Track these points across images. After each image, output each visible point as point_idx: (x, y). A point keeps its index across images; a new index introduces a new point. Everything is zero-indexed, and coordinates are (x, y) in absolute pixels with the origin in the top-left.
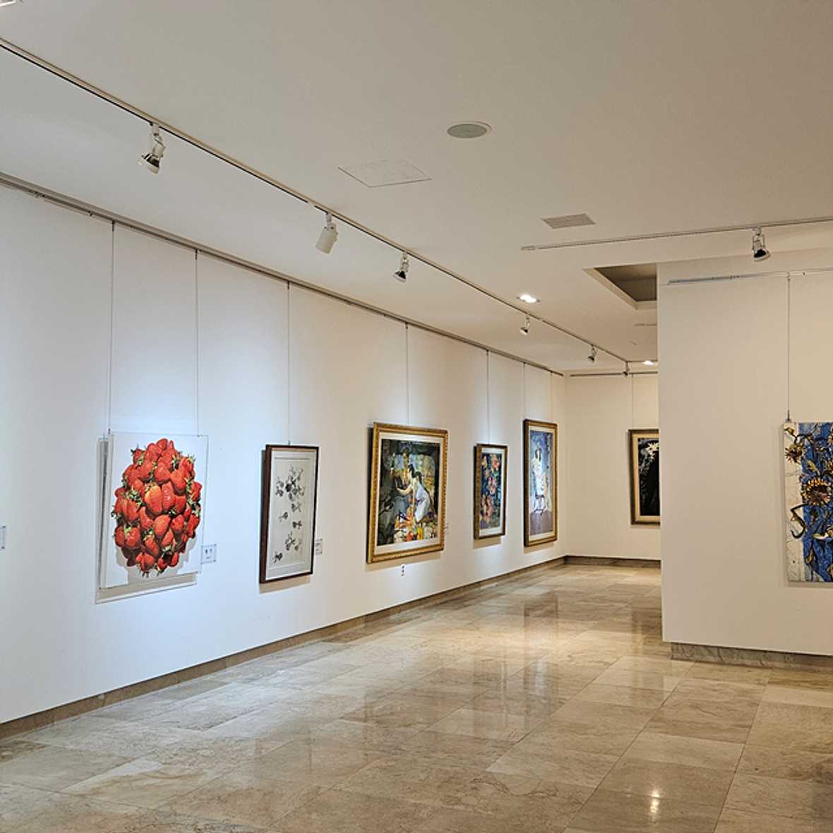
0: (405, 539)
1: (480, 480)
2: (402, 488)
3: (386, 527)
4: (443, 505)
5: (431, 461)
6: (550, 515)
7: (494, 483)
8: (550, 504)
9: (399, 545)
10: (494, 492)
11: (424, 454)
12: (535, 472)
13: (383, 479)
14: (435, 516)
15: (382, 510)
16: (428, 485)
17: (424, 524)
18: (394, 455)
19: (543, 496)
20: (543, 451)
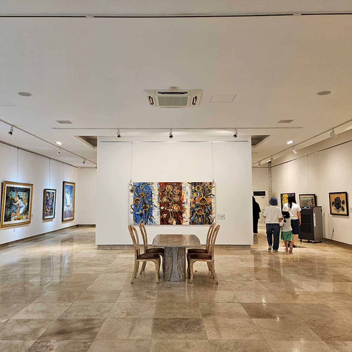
0: (15, 220)
1: (46, 200)
2: (15, 203)
3: (8, 215)
4: (31, 208)
5: (26, 194)
6: (72, 212)
7: (51, 201)
8: (72, 208)
9: (13, 222)
10: (51, 204)
11: (24, 192)
12: (67, 198)
13: (7, 200)
14: (28, 212)
15: (6, 210)
16: (25, 202)
17: (23, 215)
18: (11, 192)
19: (69, 206)
20: (70, 191)
